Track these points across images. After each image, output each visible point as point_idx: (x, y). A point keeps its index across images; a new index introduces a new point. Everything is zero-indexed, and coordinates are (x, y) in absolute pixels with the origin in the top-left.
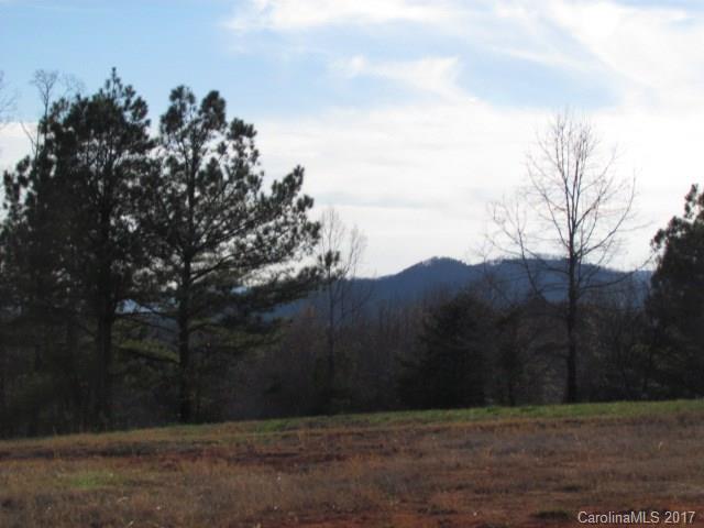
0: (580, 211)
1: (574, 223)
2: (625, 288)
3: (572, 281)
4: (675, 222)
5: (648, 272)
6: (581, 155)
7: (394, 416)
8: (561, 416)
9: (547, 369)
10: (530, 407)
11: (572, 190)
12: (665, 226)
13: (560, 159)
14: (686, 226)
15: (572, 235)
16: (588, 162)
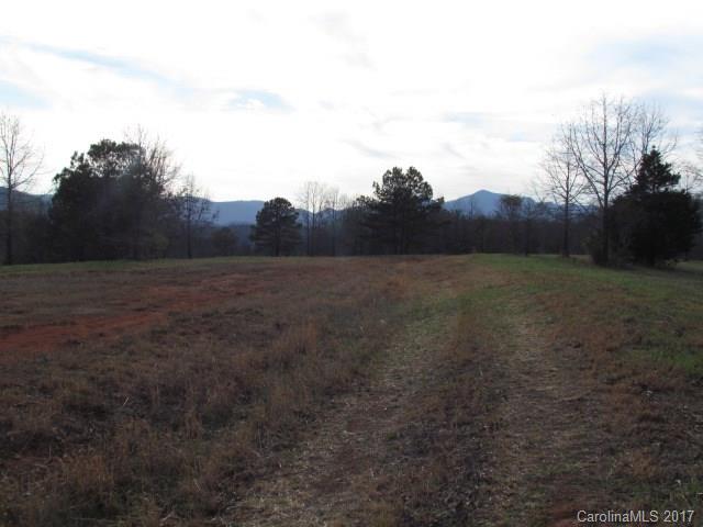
0: (15, 163)
1: (11, 169)
2: (39, 204)
3: (10, 199)
4: (66, 170)
5: (51, 195)
6: (15, 133)
8: (6, 272)
11: (10, 152)
12: (60, 172)
13: (4, 134)
14: (72, 172)
15: (10, 175)
16: (19, 137)
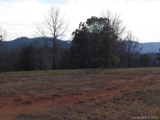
0: (57, 27)
1: (55, 30)
2: (66, 44)
3: (54, 42)
4: (77, 30)
5: (71, 41)
6: (57, 15)
7: (15, 73)
8: (53, 73)
9: (48, 62)
10: (46, 71)
11: (55, 23)
12: (74, 31)
13: (52, 15)
14: (79, 31)
15: (55, 32)
16: (58, 16)
